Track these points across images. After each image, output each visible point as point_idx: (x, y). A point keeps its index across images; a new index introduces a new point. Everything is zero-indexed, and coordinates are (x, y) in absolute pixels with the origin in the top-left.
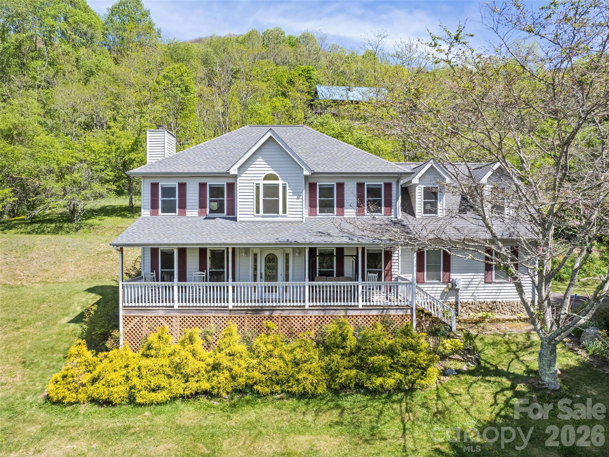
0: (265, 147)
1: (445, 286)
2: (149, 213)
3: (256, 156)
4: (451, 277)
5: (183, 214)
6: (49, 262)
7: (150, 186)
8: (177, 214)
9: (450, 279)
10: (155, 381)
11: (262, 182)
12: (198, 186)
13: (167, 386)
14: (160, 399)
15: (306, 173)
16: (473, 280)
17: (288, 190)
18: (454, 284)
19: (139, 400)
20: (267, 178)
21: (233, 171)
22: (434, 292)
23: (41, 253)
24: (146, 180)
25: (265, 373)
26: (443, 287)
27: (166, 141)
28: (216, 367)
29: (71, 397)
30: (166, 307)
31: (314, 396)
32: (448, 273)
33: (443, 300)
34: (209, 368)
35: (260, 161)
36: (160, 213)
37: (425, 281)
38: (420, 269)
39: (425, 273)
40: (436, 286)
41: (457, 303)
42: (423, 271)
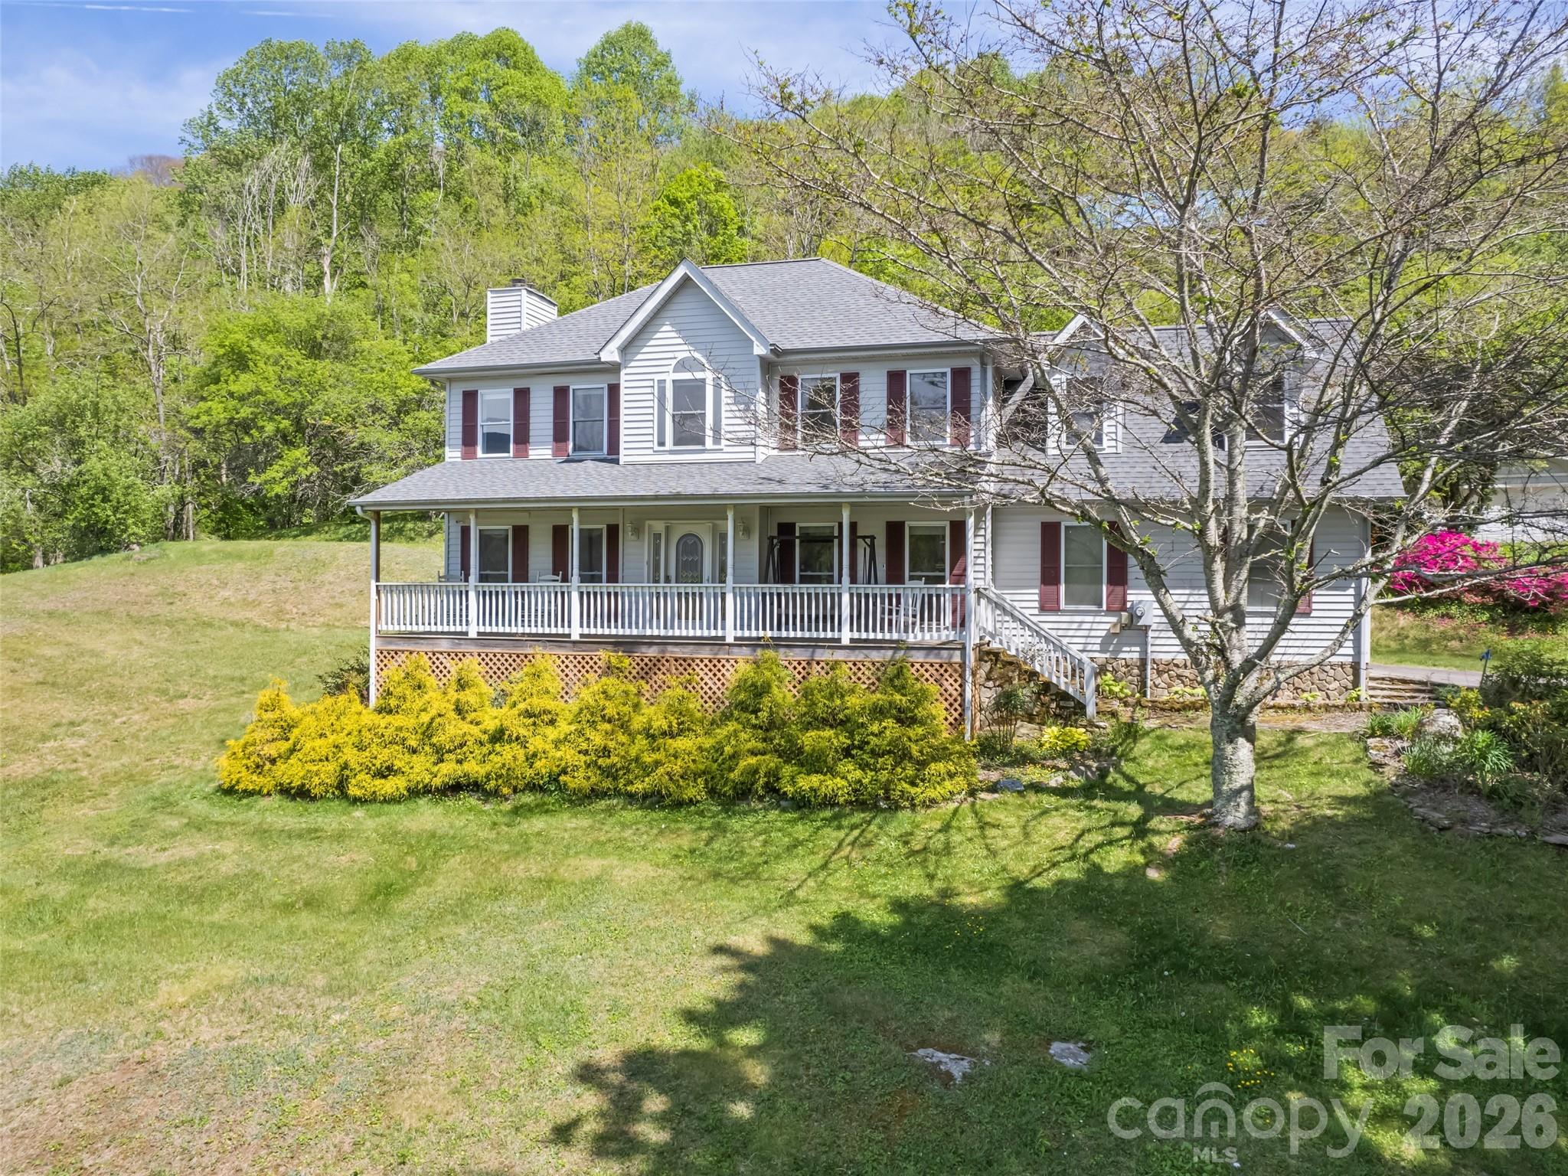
0: (679, 299)
1: (1114, 619)
2: (459, 454)
3: (658, 321)
4: (1129, 598)
5: (522, 453)
6: (351, 591)
7: (461, 397)
8: (511, 454)
9: (1125, 602)
10: (383, 756)
11: (670, 377)
12: (551, 393)
13: (406, 769)
14: (390, 791)
15: (759, 350)
16: (1188, 606)
17: (725, 393)
18: (1134, 617)
19: (353, 791)
20: (682, 366)
21: (611, 355)
22: (1085, 633)
23: (342, 573)
24: (454, 385)
25: (586, 753)
26: (1106, 623)
27: (525, 311)
28: (498, 736)
29: (251, 781)
30: (455, 633)
31: (679, 804)
32: (1119, 589)
33: (1108, 655)
34: (485, 738)
35: (666, 334)
36: (480, 453)
37: (1063, 606)
38: (1049, 576)
39: (1062, 588)
40: (1090, 619)
41: (1143, 663)
42: (1057, 582)
